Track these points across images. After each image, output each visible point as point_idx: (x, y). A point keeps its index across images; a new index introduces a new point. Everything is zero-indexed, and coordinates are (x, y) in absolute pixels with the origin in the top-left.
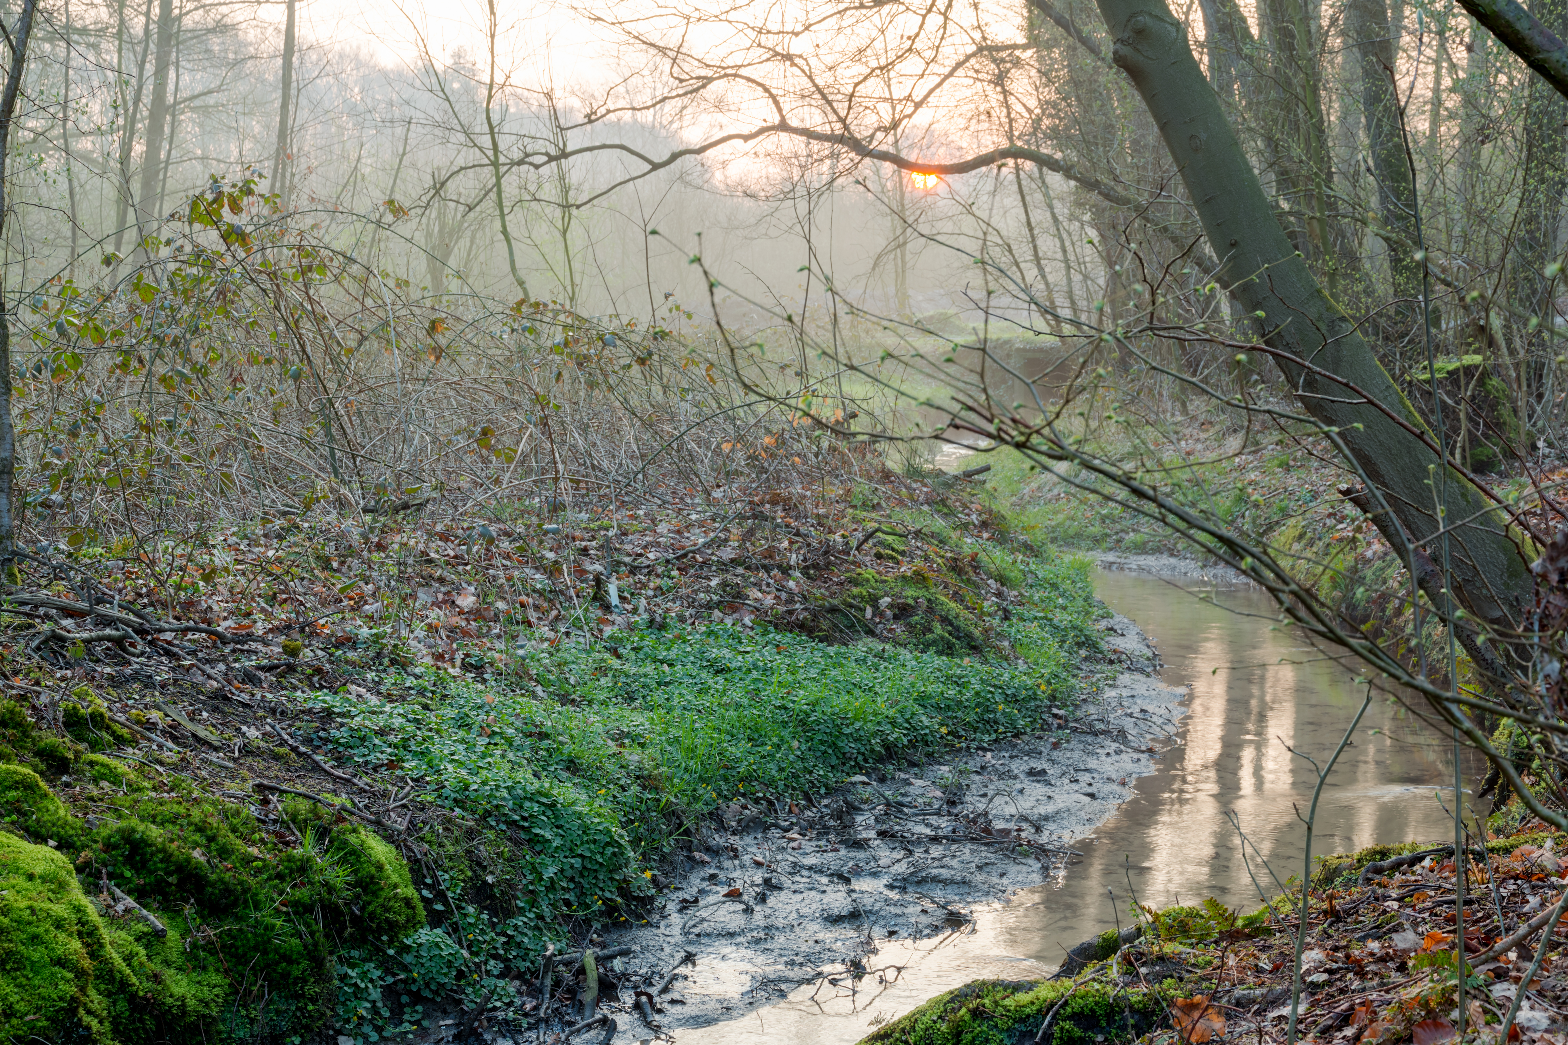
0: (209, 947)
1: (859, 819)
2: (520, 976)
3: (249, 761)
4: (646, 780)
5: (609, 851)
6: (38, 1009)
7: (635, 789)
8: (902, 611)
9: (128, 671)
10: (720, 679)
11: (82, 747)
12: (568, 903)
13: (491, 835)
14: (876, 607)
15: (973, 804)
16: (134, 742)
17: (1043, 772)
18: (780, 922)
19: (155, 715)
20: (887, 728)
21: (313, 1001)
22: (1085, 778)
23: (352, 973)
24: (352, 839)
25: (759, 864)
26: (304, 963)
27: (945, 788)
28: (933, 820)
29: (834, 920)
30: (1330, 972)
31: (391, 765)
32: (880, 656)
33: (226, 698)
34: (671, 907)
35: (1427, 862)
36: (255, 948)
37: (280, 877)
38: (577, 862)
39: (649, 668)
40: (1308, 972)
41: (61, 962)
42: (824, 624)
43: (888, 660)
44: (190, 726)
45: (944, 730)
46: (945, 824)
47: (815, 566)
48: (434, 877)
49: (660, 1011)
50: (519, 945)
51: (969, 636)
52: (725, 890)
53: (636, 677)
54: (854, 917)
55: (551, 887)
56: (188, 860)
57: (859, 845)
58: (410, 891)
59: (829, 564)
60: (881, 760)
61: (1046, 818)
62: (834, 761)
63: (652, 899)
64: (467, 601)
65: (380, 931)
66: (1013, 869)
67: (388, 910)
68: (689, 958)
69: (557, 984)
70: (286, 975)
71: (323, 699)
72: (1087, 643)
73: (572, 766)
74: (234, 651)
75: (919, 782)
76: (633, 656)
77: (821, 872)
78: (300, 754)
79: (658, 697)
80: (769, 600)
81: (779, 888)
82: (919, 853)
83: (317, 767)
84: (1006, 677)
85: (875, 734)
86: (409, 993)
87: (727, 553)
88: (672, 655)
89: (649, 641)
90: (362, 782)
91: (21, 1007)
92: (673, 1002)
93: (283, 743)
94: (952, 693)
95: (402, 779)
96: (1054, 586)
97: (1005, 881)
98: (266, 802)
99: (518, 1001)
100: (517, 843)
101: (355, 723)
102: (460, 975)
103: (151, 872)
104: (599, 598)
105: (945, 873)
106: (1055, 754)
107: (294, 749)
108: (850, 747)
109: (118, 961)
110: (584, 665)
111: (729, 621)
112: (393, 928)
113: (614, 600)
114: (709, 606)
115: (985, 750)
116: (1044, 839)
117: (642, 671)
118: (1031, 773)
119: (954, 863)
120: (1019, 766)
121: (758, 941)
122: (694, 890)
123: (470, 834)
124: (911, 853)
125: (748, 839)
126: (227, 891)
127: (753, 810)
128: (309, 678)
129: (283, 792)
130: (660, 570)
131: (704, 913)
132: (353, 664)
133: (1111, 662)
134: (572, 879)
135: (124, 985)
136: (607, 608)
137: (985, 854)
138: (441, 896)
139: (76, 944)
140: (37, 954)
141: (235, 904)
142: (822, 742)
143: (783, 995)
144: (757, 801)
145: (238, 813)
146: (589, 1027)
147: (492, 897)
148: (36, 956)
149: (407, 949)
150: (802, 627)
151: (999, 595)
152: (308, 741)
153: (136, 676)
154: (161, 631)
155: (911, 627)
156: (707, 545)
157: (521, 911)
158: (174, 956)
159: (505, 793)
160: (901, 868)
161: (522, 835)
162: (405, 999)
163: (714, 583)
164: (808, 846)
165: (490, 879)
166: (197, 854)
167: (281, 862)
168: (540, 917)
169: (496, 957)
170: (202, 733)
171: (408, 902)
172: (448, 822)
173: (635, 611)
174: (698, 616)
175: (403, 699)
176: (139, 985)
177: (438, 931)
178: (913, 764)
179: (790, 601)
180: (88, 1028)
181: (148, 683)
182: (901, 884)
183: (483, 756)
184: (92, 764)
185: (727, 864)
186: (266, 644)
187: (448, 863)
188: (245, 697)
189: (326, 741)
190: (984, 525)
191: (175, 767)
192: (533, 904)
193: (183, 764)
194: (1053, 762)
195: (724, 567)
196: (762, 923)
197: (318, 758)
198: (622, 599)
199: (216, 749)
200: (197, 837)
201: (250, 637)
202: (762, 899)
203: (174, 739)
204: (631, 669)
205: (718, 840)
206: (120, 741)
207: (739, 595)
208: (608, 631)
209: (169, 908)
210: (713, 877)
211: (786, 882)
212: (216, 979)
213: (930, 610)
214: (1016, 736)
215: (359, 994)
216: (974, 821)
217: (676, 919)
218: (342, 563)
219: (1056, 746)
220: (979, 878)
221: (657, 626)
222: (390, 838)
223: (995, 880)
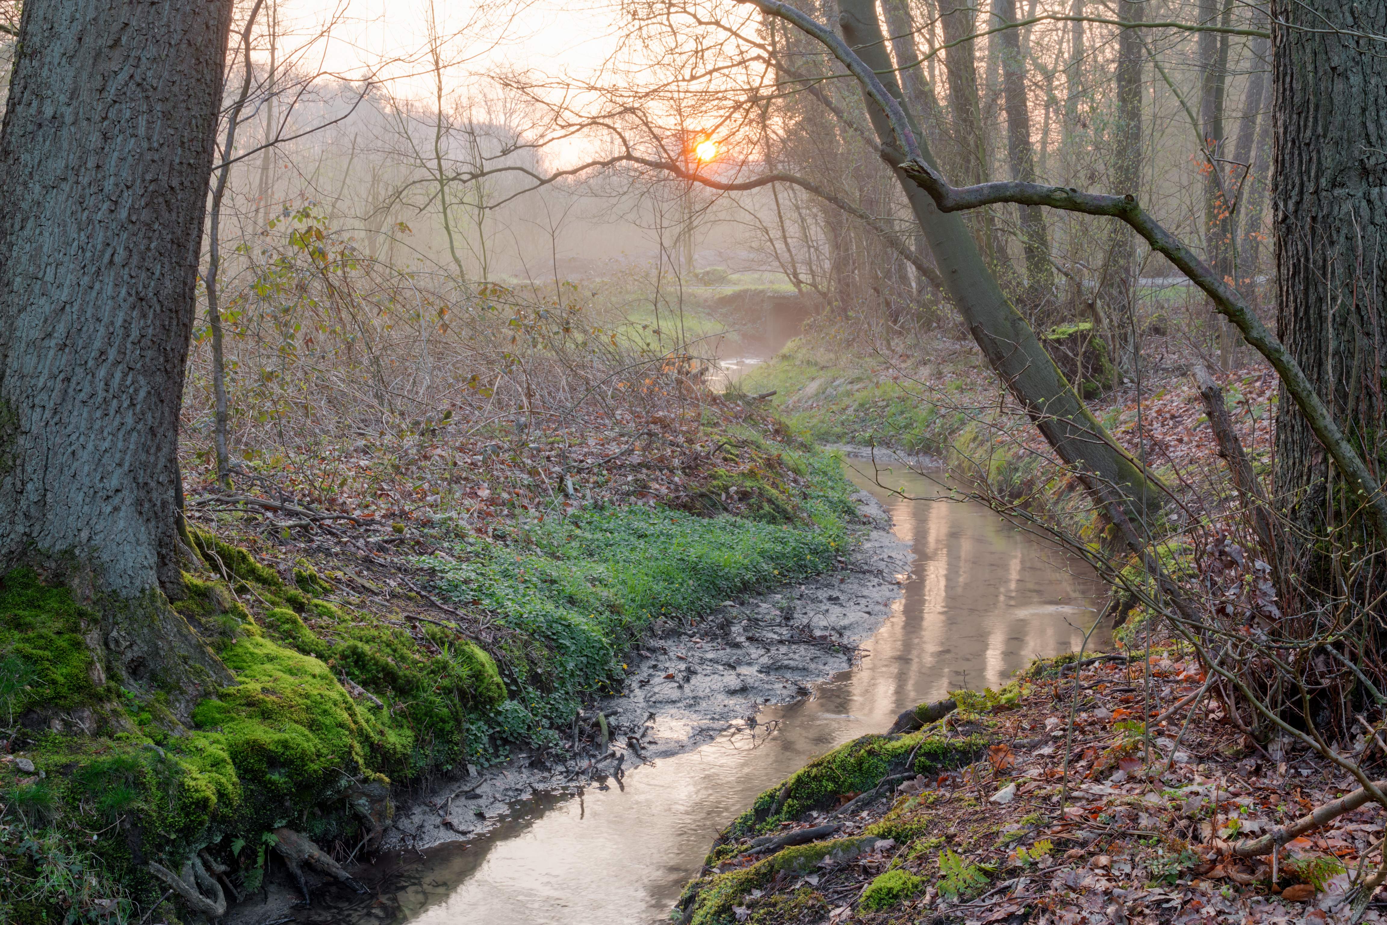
0: (403, 714)
1: (733, 629)
2: (558, 728)
3: (395, 601)
4: (613, 608)
5: (602, 652)
6: (333, 752)
7: (607, 613)
8: (744, 496)
9: (314, 546)
10: (641, 541)
11: (309, 596)
12: (580, 684)
13: (537, 644)
14: (727, 493)
15: (800, 620)
16: (332, 591)
17: (837, 598)
18: (701, 694)
19: (339, 574)
20: (743, 572)
21: (457, 744)
22: (863, 601)
23: (473, 728)
24: (466, 648)
25: (680, 658)
26: (452, 723)
27: (782, 610)
28: (777, 629)
29: (732, 693)
30: (1064, 730)
31: (475, 602)
32: (734, 525)
33: (371, 562)
34: (635, 685)
35: (1096, 664)
36: (426, 714)
37: (433, 672)
38: (584, 659)
39: (599, 535)
40: (1051, 730)
41: (341, 725)
42: (698, 505)
43: (739, 527)
44: (359, 580)
45: (776, 572)
46: (784, 631)
47: (689, 467)
48: (510, 670)
49: (644, 748)
50: (557, 709)
51: (785, 511)
52: (663, 674)
53: (593, 541)
54: (743, 690)
55: (572, 675)
56: (387, 664)
57: (737, 646)
58: (497, 679)
59: (698, 465)
60: (740, 591)
61: (845, 628)
62: (714, 593)
63: (623, 680)
64: (485, 493)
65: (485, 703)
66: (831, 660)
67: (489, 690)
68: (652, 716)
69: (581, 732)
70: (442, 730)
71: (427, 561)
72: (849, 511)
73: (572, 601)
74: (367, 531)
75: (764, 605)
76: (588, 527)
77: (717, 663)
78: (422, 596)
79: (608, 553)
80: (664, 490)
81: (695, 673)
82: (773, 651)
83: (433, 604)
84: (810, 537)
85: (737, 576)
86: (502, 738)
87: (636, 458)
88: (611, 526)
89: (597, 517)
90: (461, 612)
91: (324, 751)
92: (650, 743)
93: (411, 590)
94: (779, 548)
95: (484, 611)
96: (825, 473)
97: (827, 667)
98: (414, 627)
99: (561, 743)
100: (551, 649)
101: (450, 576)
102: (529, 728)
103: (369, 671)
104: (562, 489)
105: (792, 663)
106: (842, 586)
107: (418, 593)
108: (723, 584)
109: (364, 724)
110: (561, 534)
111: (640, 503)
112: (491, 700)
113: (571, 490)
114: (628, 494)
115: (800, 584)
116: (845, 641)
117: (596, 537)
118: (830, 599)
119: (796, 657)
120: (823, 594)
121: (691, 706)
122: (645, 675)
123: (526, 644)
124: (769, 650)
125: (670, 642)
126: (409, 682)
127: (671, 624)
128: (413, 547)
129: (421, 620)
130: (596, 470)
131: (656, 690)
132: (435, 537)
133: (864, 523)
134: (581, 670)
135: (368, 737)
136: (567, 496)
137: (813, 651)
138: (514, 681)
139: (346, 715)
140: (328, 721)
141: (411, 689)
142: (706, 581)
143: (712, 738)
144: (672, 618)
145: (401, 634)
146: (606, 758)
147: (541, 681)
148: (328, 722)
149: (499, 713)
150: (685, 506)
151: (795, 481)
152: (424, 588)
153: (319, 549)
154: (323, 519)
155: (750, 506)
156: (622, 454)
157: (556, 689)
158: (386, 720)
159: (542, 619)
160: (765, 660)
161: (553, 644)
162: (499, 742)
163: (630, 478)
164: (707, 647)
165: (539, 671)
166: (389, 660)
167: (433, 664)
168: (567, 693)
169: (545, 717)
170: (367, 585)
171: (498, 685)
172: (513, 636)
173: (584, 497)
174: (622, 500)
175: (468, 560)
176: (376, 738)
177: (515, 702)
178: (759, 594)
179: (677, 490)
180: (357, 762)
181: (328, 553)
182: (766, 670)
183: (524, 596)
184: (316, 606)
185: (662, 658)
186: (382, 525)
187: (517, 662)
188: (381, 561)
189: (435, 587)
190: (777, 432)
191: (358, 606)
192: (563, 684)
193: (362, 605)
194: (843, 591)
195: (635, 468)
196: (690, 695)
197: (433, 598)
198: (575, 489)
199: (376, 594)
200: (388, 650)
201: (373, 521)
202: (687, 680)
203: (353, 588)
204: (588, 535)
205: (653, 643)
206: (326, 592)
207: (645, 487)
208: (570, 511)
209: (379, 691)
210: (655, 667)
211: (699, 669)
212: (409, 733)
213: (761, 495)
214: (818, 575)
215: (477, 739)
216: (803, 630)
217: (637, 692)
218: (407, 469)
219: (842, 581)
220: (812, 666)
221: (599, 507)
222: (484, 648)
223: (821, 667)
